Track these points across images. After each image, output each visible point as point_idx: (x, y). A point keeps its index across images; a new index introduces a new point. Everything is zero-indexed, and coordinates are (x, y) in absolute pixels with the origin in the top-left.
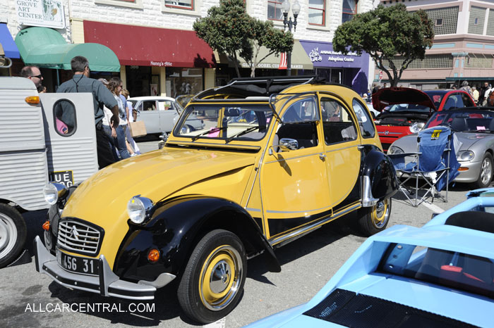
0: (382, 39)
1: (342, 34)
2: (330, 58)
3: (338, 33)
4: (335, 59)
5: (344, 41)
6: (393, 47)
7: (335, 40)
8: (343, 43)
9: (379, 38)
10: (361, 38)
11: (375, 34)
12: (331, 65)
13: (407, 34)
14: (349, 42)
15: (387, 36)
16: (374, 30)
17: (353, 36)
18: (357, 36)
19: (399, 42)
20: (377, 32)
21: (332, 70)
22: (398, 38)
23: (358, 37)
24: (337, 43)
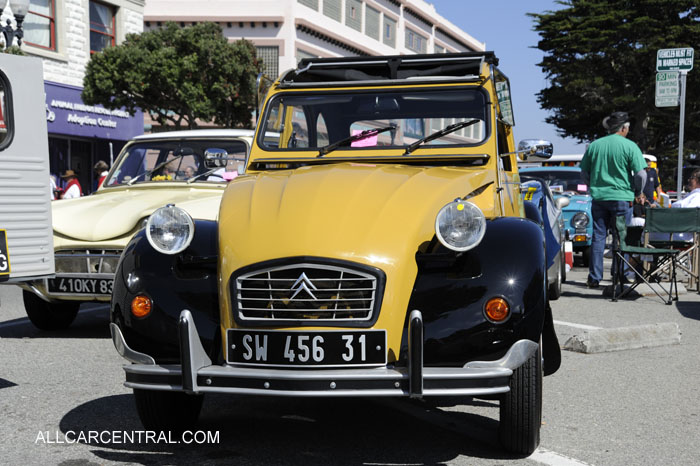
0: (185, 84)
1: (106, 69)
2: (71, 118)
3: (95, 66)
4: (82, 120)
5: (109, 83)
6: (208, 101)
7: (90, 79)
8: (109, 87)
9: (180, 83)
10: (145, 81)
11: (171, 75)
12: (73, 131)
13: (230, 79)
14: (121, 85)
15: (195, 81)
16: (170, 67)
17: (130, 76)
18: (138, 76)
19: (217, 91)
20: (176, 71)
21: (72, 141)
22: (216, 85)
23: (141, 77)
24: (94, 86)
